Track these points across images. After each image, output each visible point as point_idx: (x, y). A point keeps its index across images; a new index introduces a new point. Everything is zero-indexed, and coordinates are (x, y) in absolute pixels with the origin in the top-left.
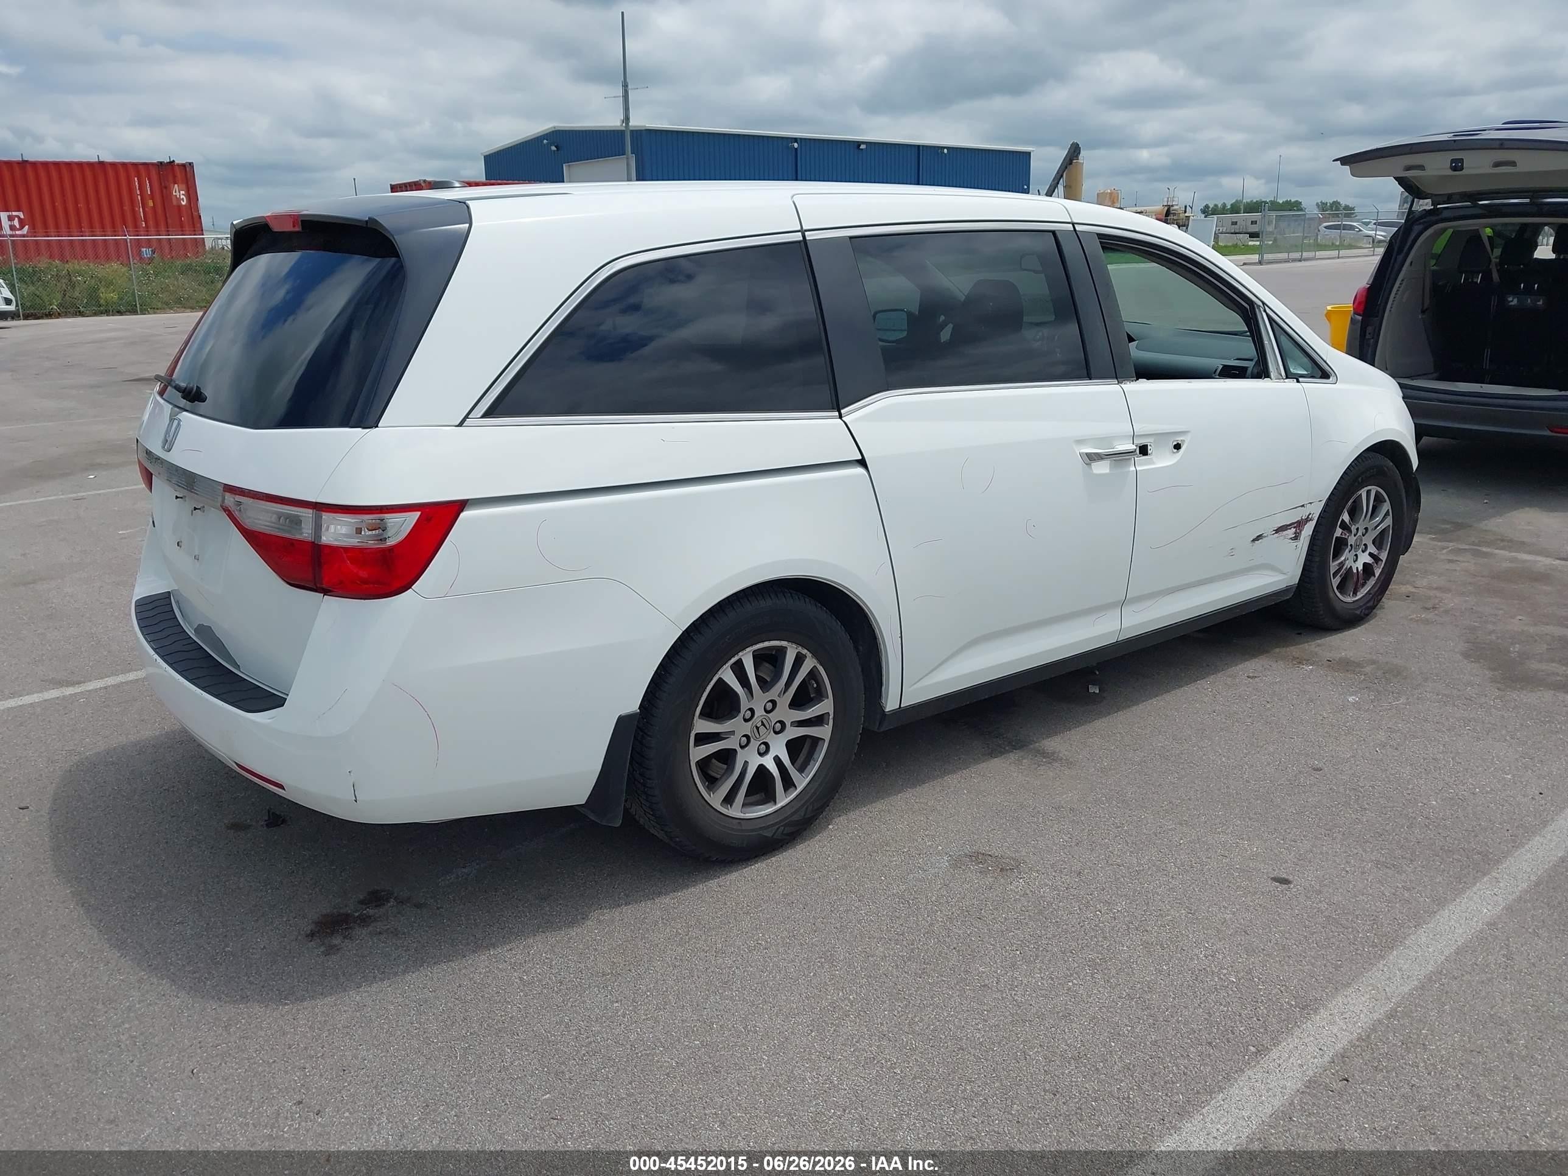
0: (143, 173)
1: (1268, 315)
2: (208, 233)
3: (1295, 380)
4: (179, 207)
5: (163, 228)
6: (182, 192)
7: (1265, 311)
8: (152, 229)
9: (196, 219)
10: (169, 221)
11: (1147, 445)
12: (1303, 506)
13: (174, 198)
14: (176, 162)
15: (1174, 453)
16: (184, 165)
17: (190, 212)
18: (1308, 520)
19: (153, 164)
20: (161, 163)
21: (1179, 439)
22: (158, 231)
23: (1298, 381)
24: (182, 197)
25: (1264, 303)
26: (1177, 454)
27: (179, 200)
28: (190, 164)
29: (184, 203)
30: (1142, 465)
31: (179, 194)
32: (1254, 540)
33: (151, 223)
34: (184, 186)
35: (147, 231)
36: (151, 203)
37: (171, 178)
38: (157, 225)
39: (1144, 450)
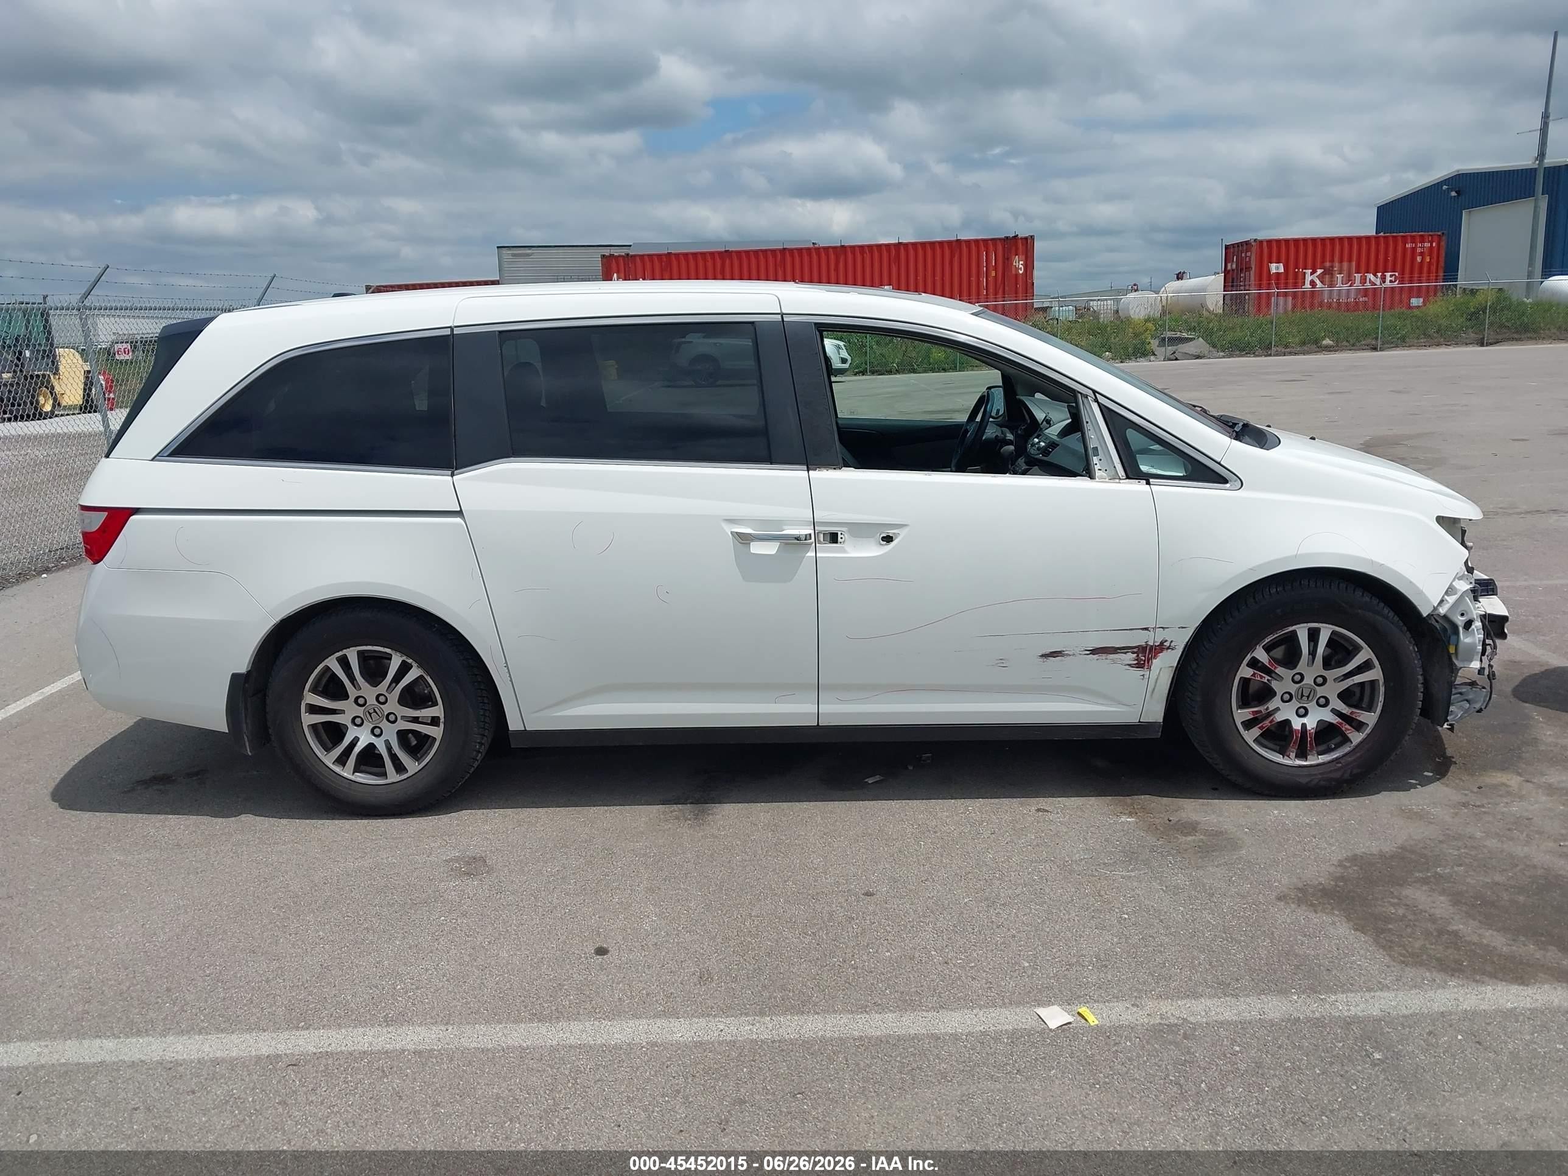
0: (991, 247)
1: (1099, 404)
2: (1039, 297)
3: (1144, 482)
4: (1017, 275)
5: (1000, 295)
6: (1021, 262)
7: (1096, 400)
8: (991, 296)
9: (1029, 285)
10: (1007, 288)
11: (837, 534)
12: (1146, 629)
13: (1013, 269)
14: (1020, 236)
15: (881, 544)
16: (1026, 238)
17: (1025, 278)
18: (1161, 647)
19: (1000, 239)
20: (1007, 238)
21: (891, 532)
22: (996, 298)
23: (1148, 483)
24: (1020, 266)
25: (1094, 392)
26: (886, 547)
27: (1017, 269)
28: (1031, 237)
29: (1021, 272)
30: (827, 552)
31: (1019, 264)
32: (1045, 656)
33: (991, 290)
34: (1024, 257)
35: (987, 298)
36: (993, 274)
37: (1013, 251)
38: (996, 294)
39: (834, 538)
